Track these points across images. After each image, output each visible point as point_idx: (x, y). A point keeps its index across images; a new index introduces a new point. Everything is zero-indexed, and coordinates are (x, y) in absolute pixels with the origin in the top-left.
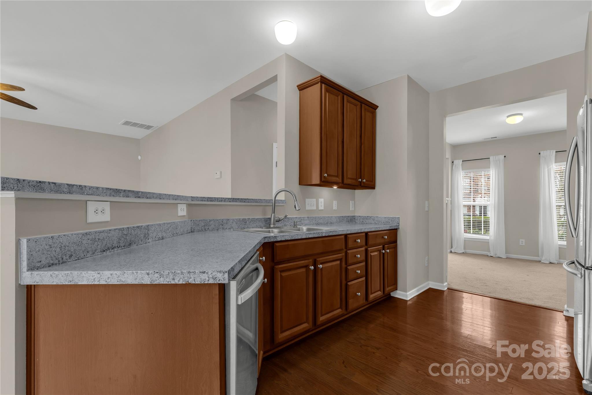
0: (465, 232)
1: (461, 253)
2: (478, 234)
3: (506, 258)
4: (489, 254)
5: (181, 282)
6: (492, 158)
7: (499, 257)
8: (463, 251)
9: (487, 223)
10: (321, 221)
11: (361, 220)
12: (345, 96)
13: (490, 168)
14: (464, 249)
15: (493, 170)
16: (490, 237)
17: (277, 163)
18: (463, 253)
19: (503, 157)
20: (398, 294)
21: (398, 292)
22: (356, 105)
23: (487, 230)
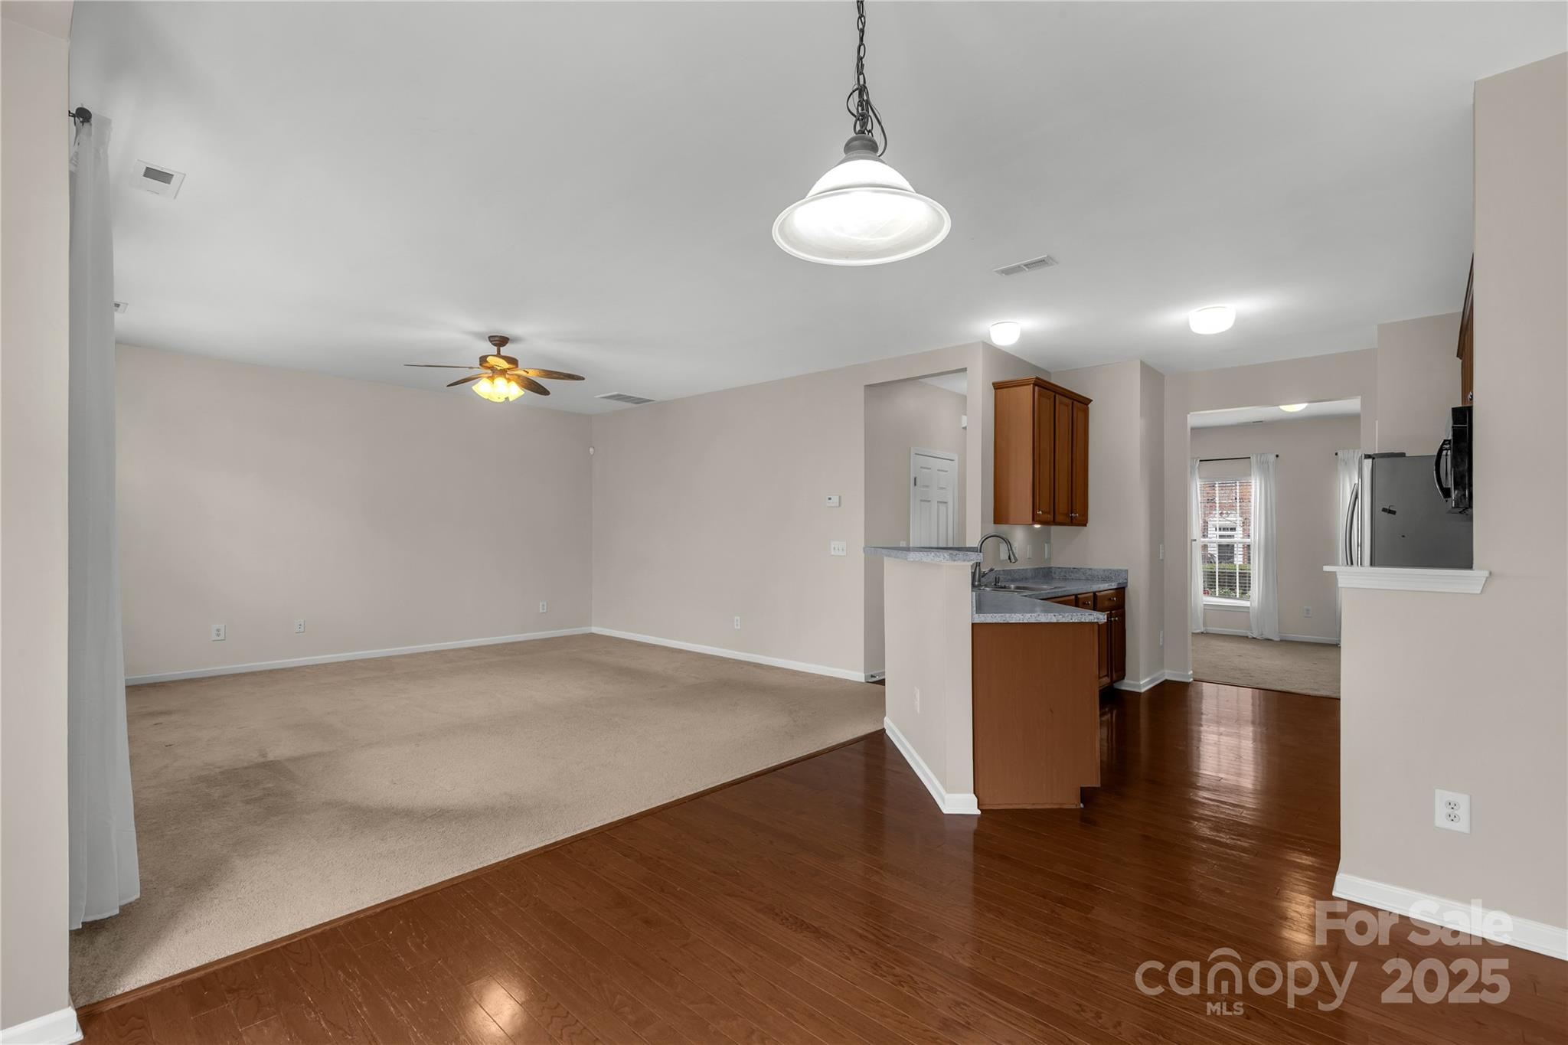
0: (1205, 593)
1: (1198, 634)
2: (1229, 597)
3: (1281, 641)
4: (1250, 635)
5: (1076, 621)
6: (1253, 459)
7: (1269, 640)
8: (1202, 630)
9: (1245, 577)
10: (1016, 576)
11: (1063, 574)
12: (1057, 395)
13: (1250, 475)
14: (1205, 625)
15: (1256, 480)
16: (1251, 604)
17: (917, 480)
18: (1202, 633)
19: (1272, 458)
20: (1128, 685)
21: (1126, 681)
22: (1067, 405)
23: (1245, 588)
